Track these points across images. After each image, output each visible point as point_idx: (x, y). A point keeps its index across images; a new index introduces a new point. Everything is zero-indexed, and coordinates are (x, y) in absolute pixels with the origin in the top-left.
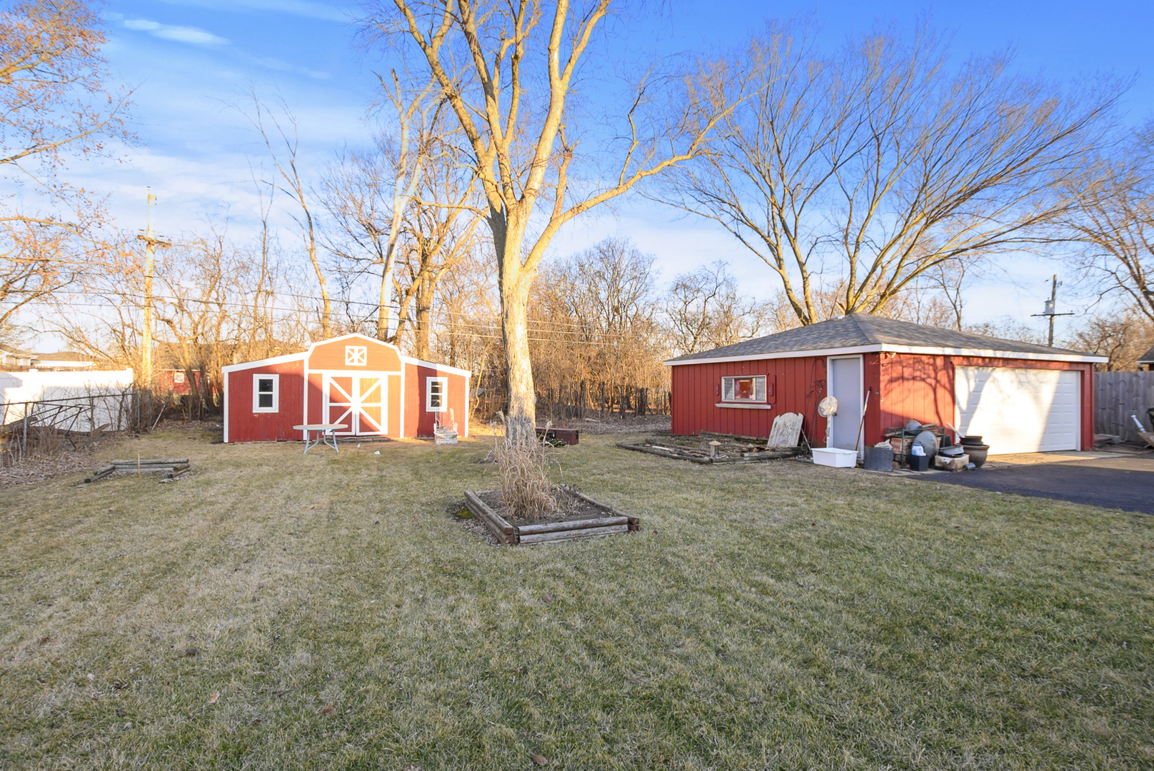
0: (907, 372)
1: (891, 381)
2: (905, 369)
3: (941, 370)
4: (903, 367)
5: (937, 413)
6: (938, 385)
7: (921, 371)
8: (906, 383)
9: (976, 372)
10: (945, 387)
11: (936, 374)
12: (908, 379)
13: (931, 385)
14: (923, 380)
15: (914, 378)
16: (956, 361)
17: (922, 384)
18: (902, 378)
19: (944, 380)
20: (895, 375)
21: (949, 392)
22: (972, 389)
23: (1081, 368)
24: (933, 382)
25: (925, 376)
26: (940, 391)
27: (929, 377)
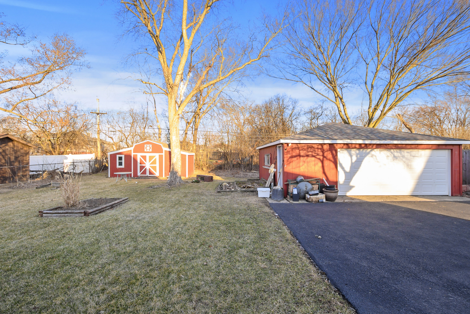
0: (302, 153)
1: (292, 157)
2: (301, 151)
3: (327, 151)
4: (300, 150)
5: (324, 173)
6: (325, 159)
7: (312, 152)
8: (302, 158)
9: (358, 152)
10: (330, 160)
11: (323, 153)
12: (303, 156)
13: (319, 159)
14: (313, 156)
15: (308, 156)
16: (337, 147)
17: (313, 159)
18: (300, 156)
19: (330, 156)
20: (294, 154)
21: (333, 162)
22: (354, 161)
23: (451, 147)
24: (321, 158)
25: (316, 154)
26: (326, 163)
27: (318, 155)
